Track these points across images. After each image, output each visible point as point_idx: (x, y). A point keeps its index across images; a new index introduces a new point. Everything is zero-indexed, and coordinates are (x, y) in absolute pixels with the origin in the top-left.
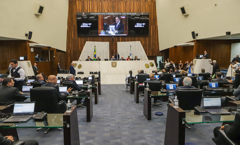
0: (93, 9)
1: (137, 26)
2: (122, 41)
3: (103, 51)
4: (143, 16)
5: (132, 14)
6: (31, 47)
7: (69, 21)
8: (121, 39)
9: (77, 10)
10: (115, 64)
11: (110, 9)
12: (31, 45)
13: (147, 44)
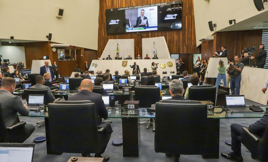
0: (122, 4)
1: (168, 19)
2: (151, 37)
3: (127, 49)
4: (174, 6)
5: (162, 5)
6: (53, 47)
7: (100, 18)
8: (150, 34)
9: (107, 7)
10: (126, 63)
11: (138, 2)
12: (52, 45)
13: (181, 40)
